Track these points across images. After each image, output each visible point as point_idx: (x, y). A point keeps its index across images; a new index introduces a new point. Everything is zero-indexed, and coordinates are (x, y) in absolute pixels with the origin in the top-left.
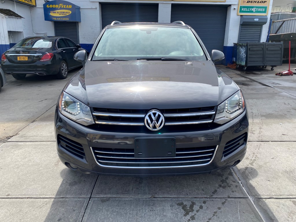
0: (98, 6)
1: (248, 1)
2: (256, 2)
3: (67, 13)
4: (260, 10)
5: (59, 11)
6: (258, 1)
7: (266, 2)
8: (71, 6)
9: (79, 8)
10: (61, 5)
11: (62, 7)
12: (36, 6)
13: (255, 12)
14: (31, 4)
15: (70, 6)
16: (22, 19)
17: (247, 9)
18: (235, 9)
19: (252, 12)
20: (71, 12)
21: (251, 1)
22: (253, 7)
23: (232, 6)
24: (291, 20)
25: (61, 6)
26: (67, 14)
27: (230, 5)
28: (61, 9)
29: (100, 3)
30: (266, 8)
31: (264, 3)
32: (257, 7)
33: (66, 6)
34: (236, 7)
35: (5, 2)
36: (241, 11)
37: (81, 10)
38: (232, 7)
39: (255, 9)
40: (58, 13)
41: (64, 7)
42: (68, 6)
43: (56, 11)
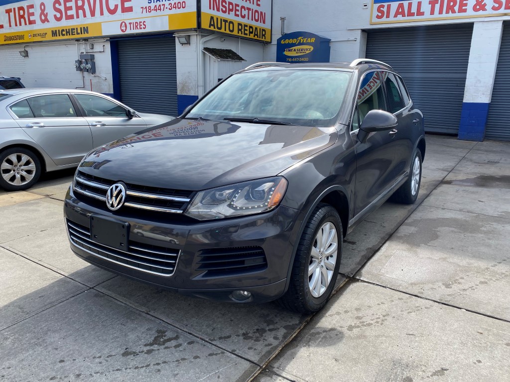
0: (358, 35)
3: (307, 50)
5: (296, 48)
8: (314, 39)
9: (328, 41)
10: (299, 38)
11: (302, 42)
12: (271, 42)
14: (263, 39)
15: (312, 39)
16: (243, 62)
20: (312, 48)
25: (300, 40)
26: (307, 52)
28: (300, 44)
29: (363, 31)
33: (307, 40)
35: (224, 40)
37: (331, 45)
40: (295, 50)
41: (304, 42)
42: (309, 39)
43: (292, 48)
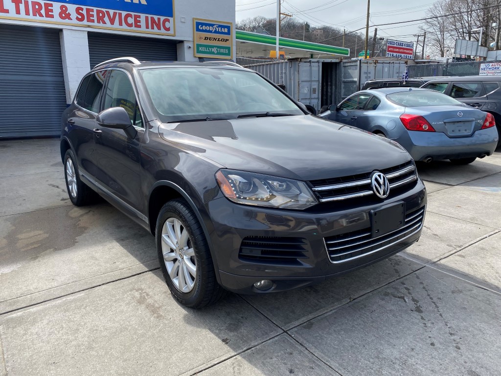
1: (206, 38)
2: (216, 40)
4: (222, 51)
6: (219, 39)
7: (228, 40)
13: (217, 54)
17: (206, 49)
18: (190, 47)
19: (213, 53)
21: (210, 38)
22: (213, 47)
23: (185, 43)
24: (260, 65)
27: (182, 42)
30: (229, 48)
31: (226, 41)
32: (218, 47)
34: (191, 45)
36: (198, 52)
38: (186, 45)
39: (216, 50)
